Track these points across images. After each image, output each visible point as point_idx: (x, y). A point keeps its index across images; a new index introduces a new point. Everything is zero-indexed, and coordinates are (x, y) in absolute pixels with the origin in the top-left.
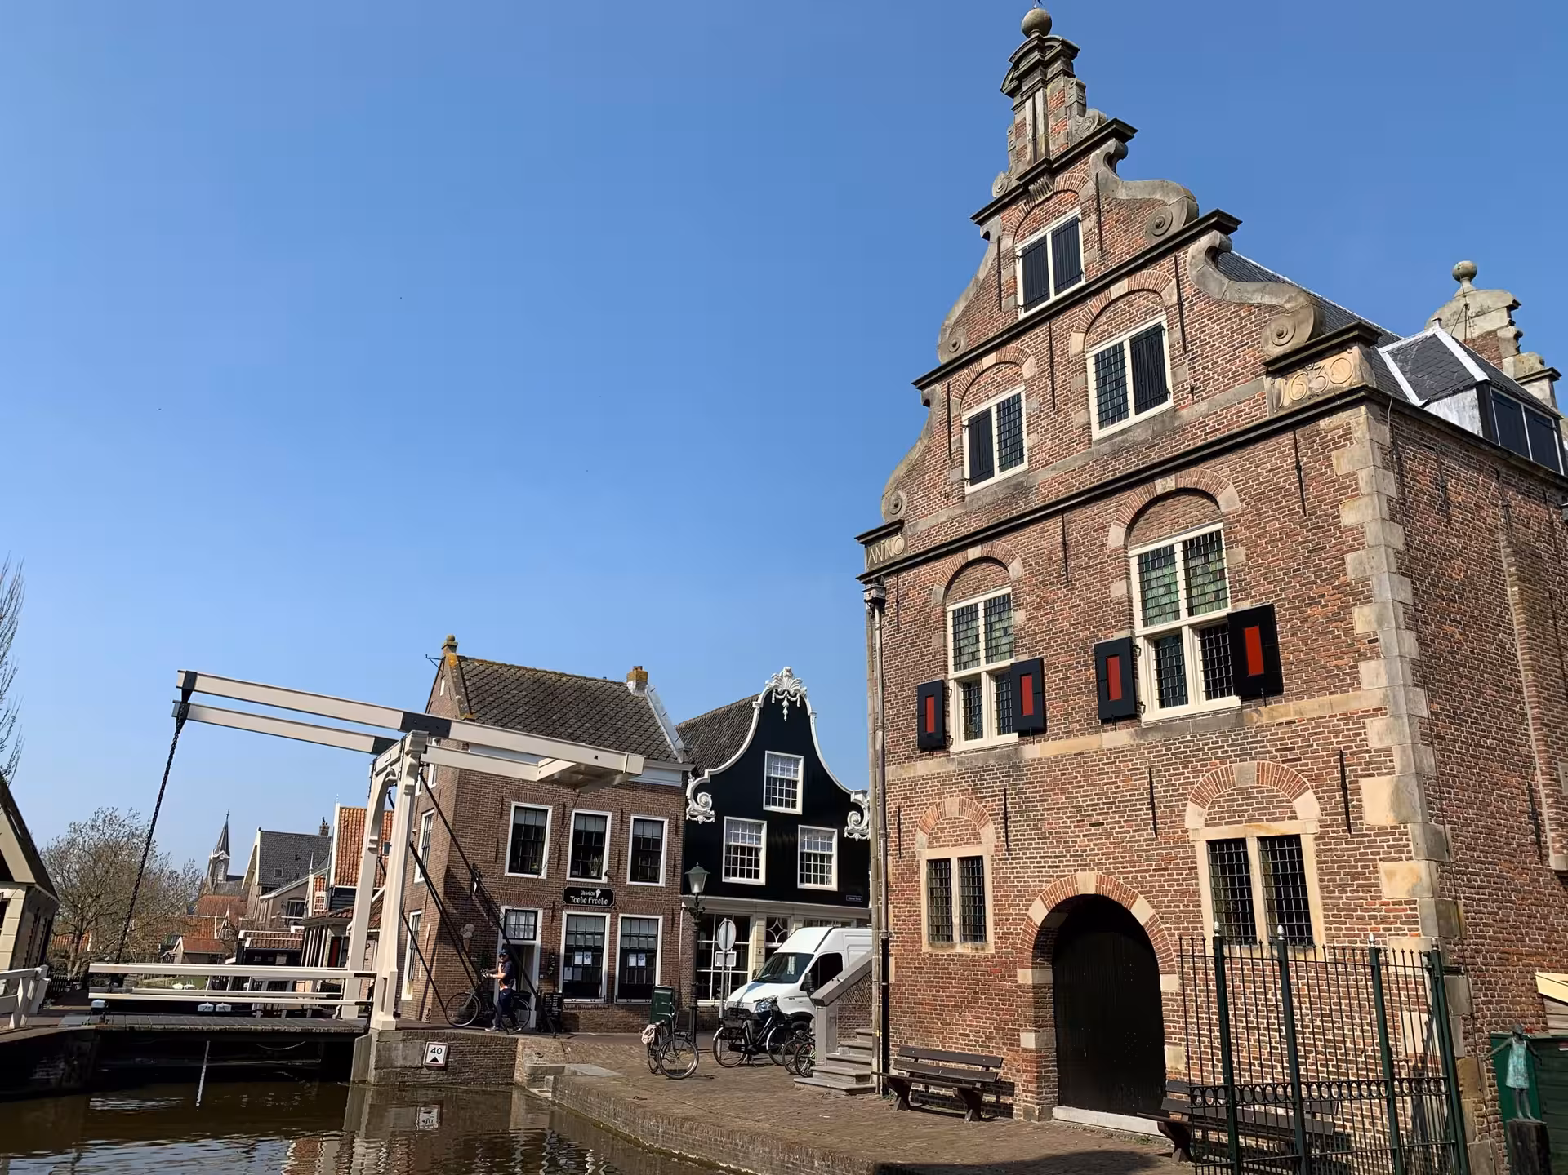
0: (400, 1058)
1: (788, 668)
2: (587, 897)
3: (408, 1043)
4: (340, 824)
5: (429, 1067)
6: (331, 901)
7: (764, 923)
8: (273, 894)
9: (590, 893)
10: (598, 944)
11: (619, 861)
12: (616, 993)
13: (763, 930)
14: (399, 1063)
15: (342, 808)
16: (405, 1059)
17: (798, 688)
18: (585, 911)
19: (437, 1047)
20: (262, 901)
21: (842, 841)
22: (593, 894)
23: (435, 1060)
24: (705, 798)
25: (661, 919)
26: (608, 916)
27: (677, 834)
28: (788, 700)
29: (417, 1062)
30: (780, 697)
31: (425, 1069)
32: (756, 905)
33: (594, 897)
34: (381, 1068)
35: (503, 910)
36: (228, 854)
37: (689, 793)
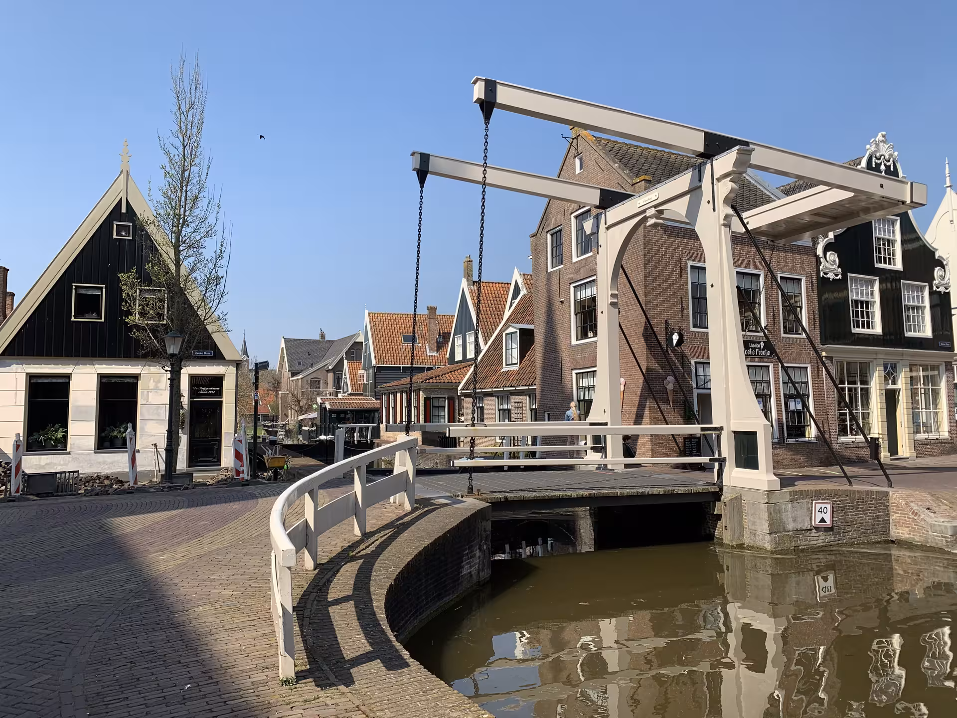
0: (790, 520)
1: (884, 133)
2: (754, 349)
3: (795, 504)
4: (370, 324)
5: (817, 529)
6: (375, 375)
7: (882, 368)
8: (301, 376)
9: (756, 346)
10: (766, 392)
11: (774, 315)
12: (786, 435)
13: (883, 374)
14: (791, 526)
15: (369, 313)
16: (795, 521)
17: (891, 152)
18: (754, 361)
19: (823, 506)
20: (292, 381)
21: (932, 293)
22: (759, 346)
23: (823, 520)
24: (832, 256)
25: (809, 366)
26: (771, 366)
27: (813, 290)
28: (885, 165)
29: (806, 524)
30: (879, 162)
31: (814, 531)
32: (876, 353)
33: (760, 349)
34: (776, 533)
35: (693, 363)
36: (248, 356)
37: (820, 251)
